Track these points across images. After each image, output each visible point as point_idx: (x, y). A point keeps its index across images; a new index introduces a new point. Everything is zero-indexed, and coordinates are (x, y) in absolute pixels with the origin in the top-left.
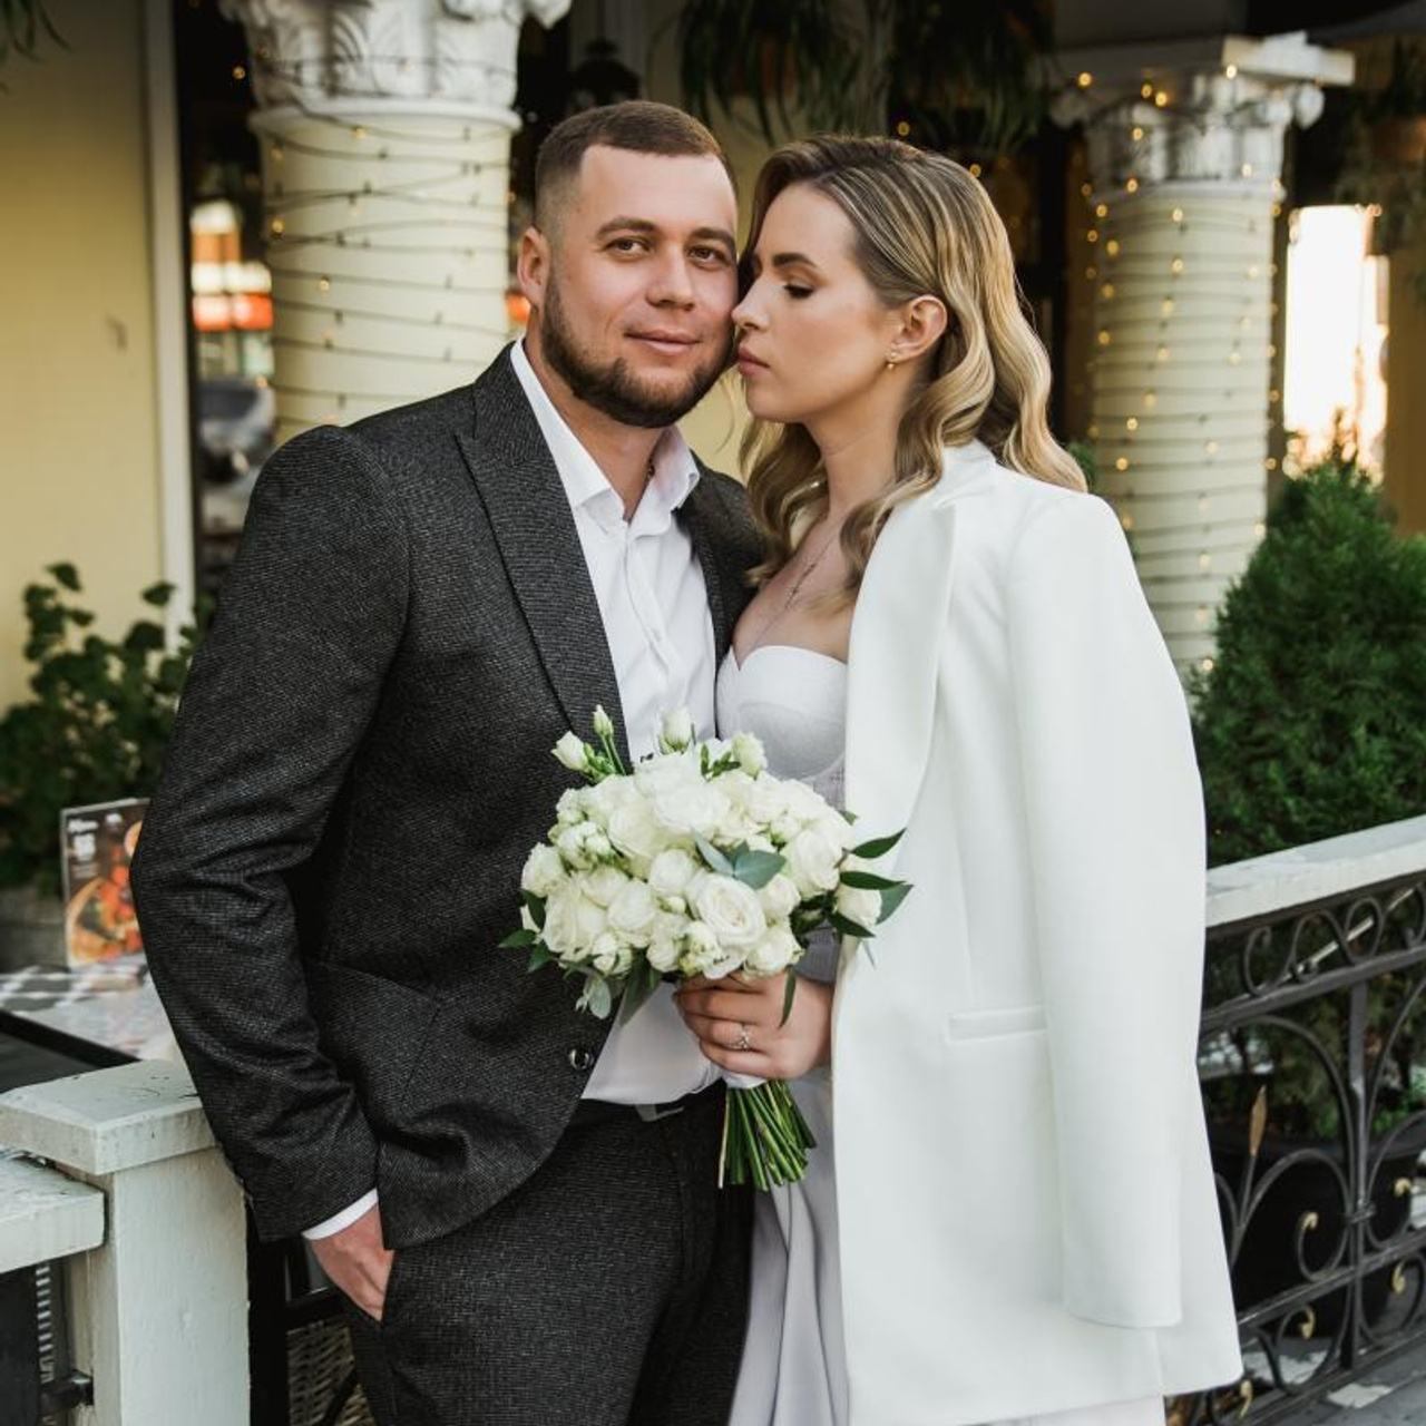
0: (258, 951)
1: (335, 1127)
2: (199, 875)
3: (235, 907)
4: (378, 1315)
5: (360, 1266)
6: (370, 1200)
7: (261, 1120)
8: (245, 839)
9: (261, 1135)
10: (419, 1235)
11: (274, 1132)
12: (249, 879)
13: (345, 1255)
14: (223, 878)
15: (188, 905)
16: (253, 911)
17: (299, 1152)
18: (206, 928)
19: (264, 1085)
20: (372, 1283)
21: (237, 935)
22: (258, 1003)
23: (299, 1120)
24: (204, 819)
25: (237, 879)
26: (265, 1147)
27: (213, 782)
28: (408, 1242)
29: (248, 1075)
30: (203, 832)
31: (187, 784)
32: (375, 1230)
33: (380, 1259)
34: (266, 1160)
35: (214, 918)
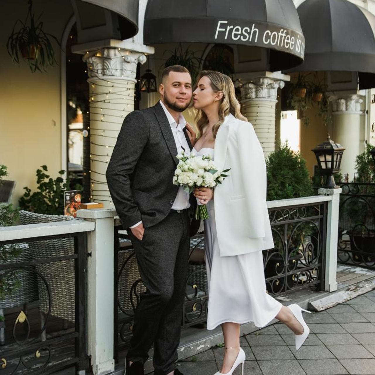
0: (126, 185)
1: (136, 211)
2: (119, 173)
3: (123, 178)
4: (141, 239)
5: (139, 232)
6: (141, 222)
7: (126, 209)
8: (125, 168)
9: (126, 212)
10: (149, 226)
11: (128, 211)
12: (126, 174)
13: (137, 230)
14: (122, 174)
15: (116, 178)
16: (126, 179)
17: (131, 214)
18: (119, 181)
19: (127, 204)
20: (141, 234)
21: (124, 182)
22: (126, 192)
23: (131, 210)
24: (119, 166)
25: (124, 174)
26: (126, 213)
27: (120, 160)
28: (147, 227)
29: (124, 203)
30: (119, 167)
31: (116, 160)
32: (142, 226)
33: (142, 230)
34: (126, 215)
35: (120, 179)
